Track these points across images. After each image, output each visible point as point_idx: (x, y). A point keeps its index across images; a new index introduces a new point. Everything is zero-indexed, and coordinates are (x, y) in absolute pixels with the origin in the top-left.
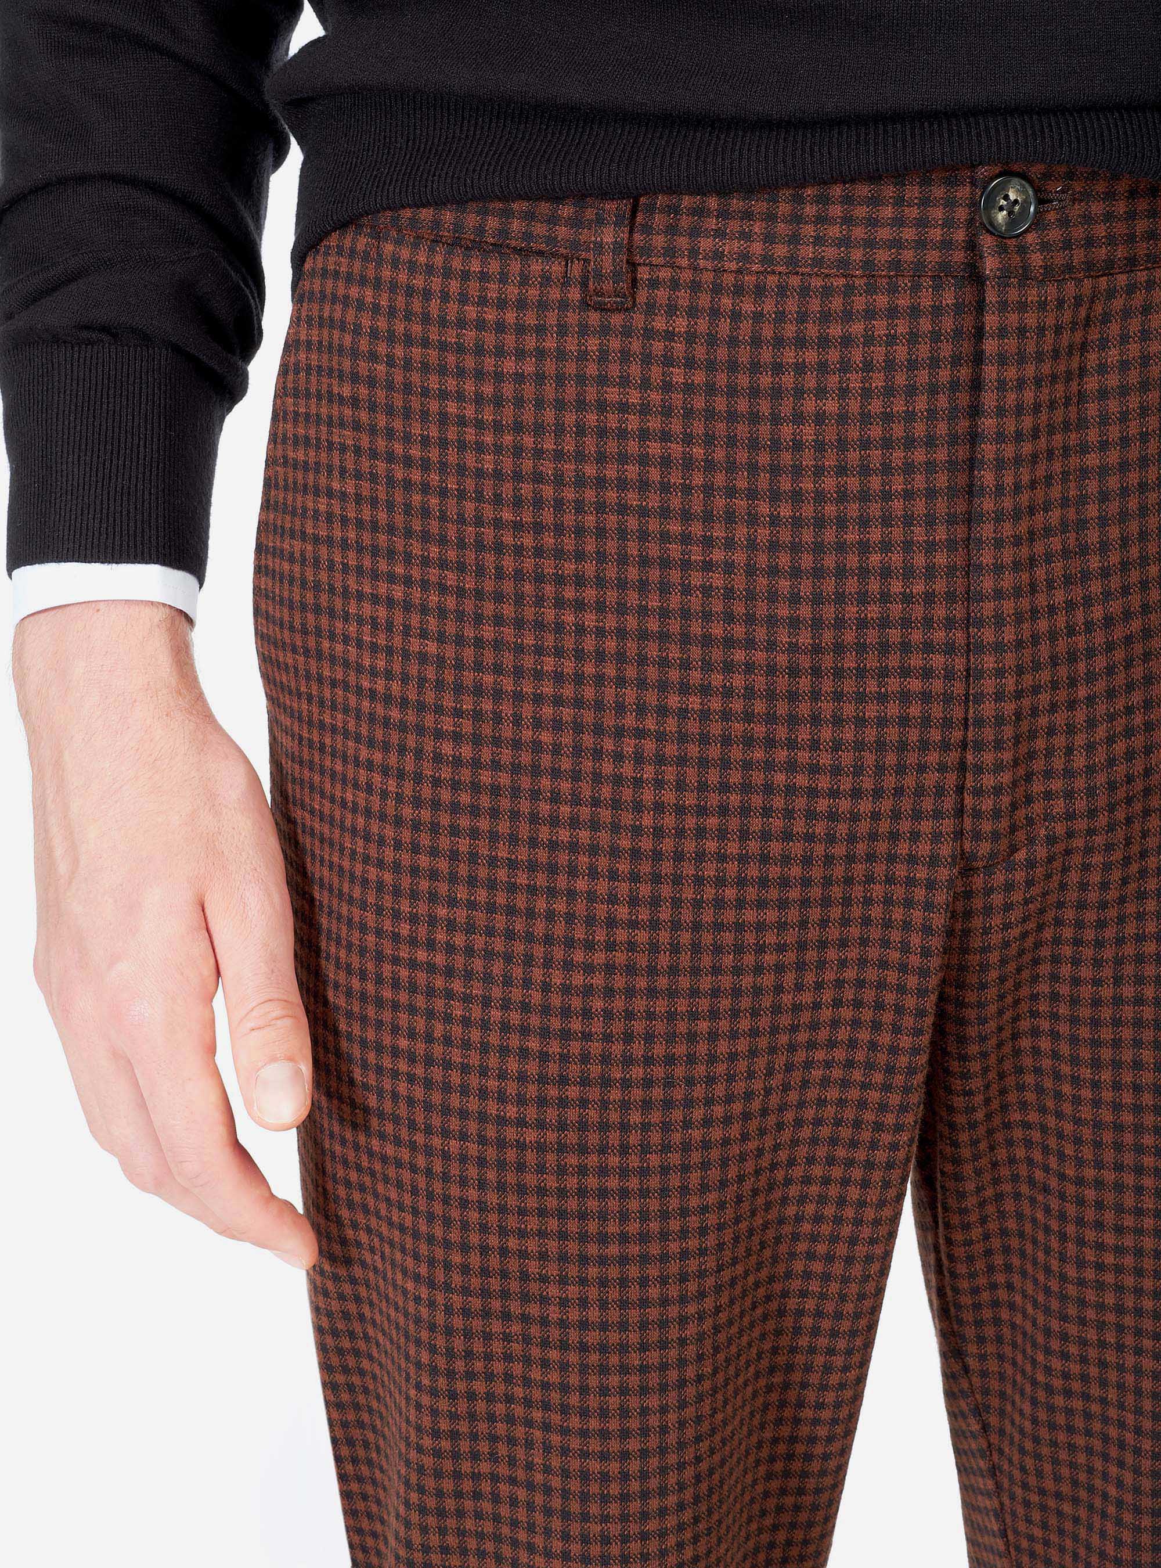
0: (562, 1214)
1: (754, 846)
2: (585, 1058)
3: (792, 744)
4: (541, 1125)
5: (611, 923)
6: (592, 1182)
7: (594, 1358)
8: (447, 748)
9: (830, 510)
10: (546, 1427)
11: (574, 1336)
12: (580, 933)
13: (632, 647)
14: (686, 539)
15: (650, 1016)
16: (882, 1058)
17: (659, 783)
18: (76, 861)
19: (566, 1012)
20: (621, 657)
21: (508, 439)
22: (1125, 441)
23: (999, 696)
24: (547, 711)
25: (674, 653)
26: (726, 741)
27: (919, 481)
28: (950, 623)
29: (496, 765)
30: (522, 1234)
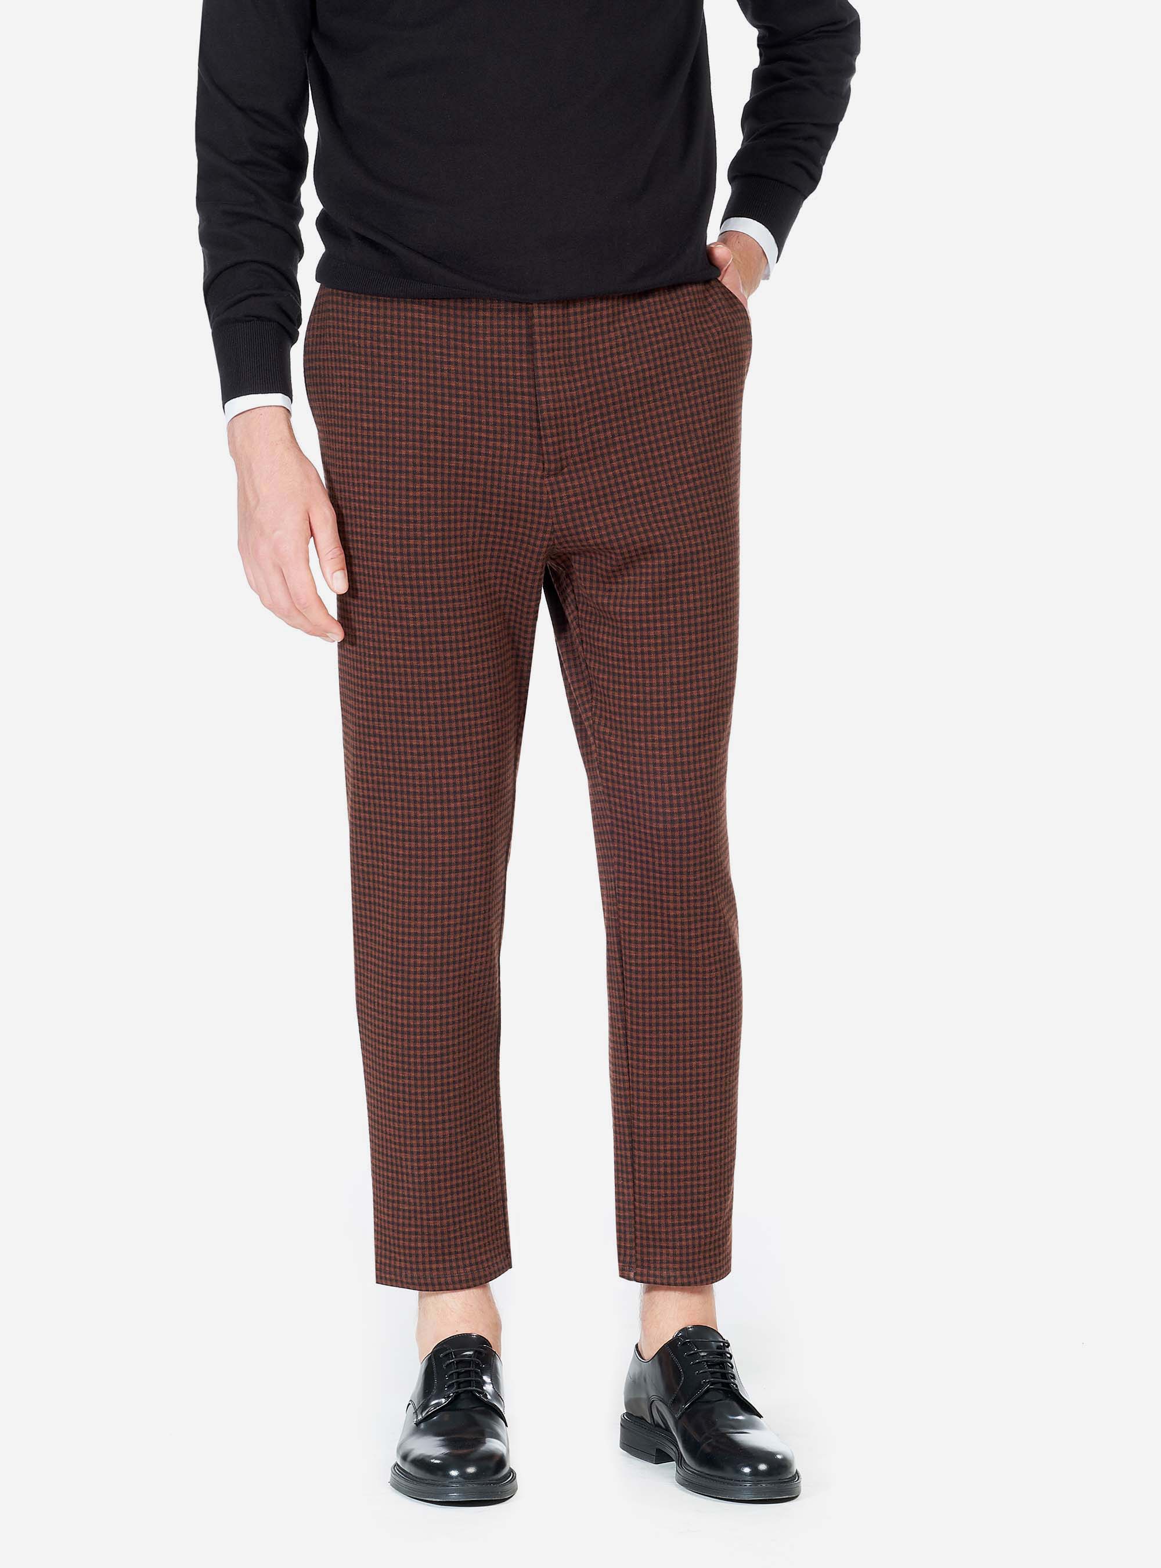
0: (411, 587)
1: (468, 457)
2: (415, 530)
3: (480, 423)
4: (402, 554)
5: (422, 481)
6: (421, 574)
7: (427, 639)
8: (365, 425)
9: (488, 347)
10: (412, 667)
11: (419, 631)
12: (411, 486)
13: (424, 388)
14: (442, 354)
15: (436, 514)
16: (513, 536)
17: (436, 434)
18: (258, 501)
19: (408, 513)
20: (421, 392)
21: (382, 320)
22: (583, 329)
23: (548, 410)
24: (397, 410)
25: (439, 391)
26: (458, 420)
27: (517, 340)
28: (529, 386)
29: (381, 430)
30: (398, 595)
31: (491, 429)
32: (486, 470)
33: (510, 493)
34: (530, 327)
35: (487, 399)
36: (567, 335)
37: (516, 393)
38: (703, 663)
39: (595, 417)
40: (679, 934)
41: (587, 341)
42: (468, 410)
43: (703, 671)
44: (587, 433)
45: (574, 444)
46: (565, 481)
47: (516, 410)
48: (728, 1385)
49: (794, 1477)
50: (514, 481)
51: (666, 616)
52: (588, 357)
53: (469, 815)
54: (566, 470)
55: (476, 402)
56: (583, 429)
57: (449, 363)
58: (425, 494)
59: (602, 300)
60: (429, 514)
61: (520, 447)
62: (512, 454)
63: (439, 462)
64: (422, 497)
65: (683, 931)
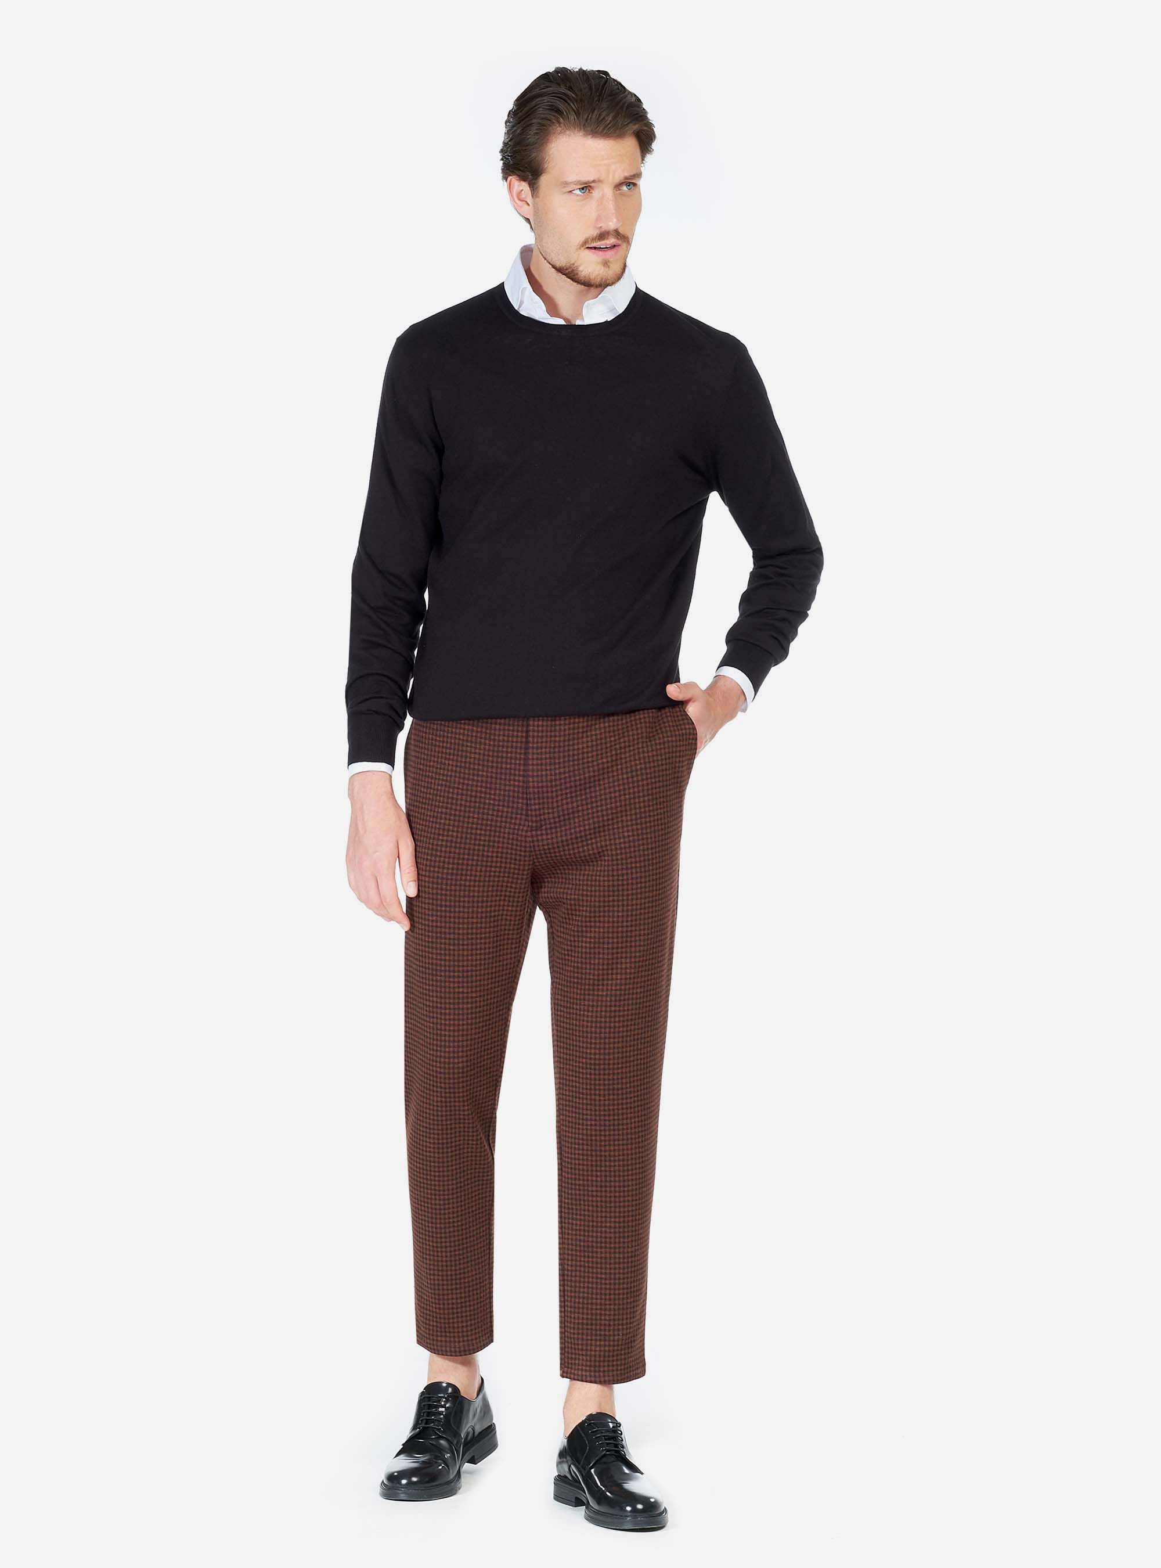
3: (490, 794)
23: (534, 787)
28: (523, 770)
31: (497, 798)
32: (491, 825)
33: (505, 841)
34: (527, 731)
35: (496, 778)
36: (553, 739)
37: (515, 775)
38: (622, 958)
39: (566, 794)
40: (594, 1138)
41: (566, 743)
42: (484, 785)
43: (622, 963)
44: (560, 804)
45: (550, 811)
46: (542, 835)
47: (514, 786)
48: (618, 1452)
49: (663, 1512)
50: (509, 833)
51: (598, 924)
52: (566, 754)
53: (458, 1057)
54: (544, 827)
55: (489, 780)
56: (557, 801)
57: (475, 753)
58: (450, 838)
59: (579, 716)
60: (450, 852)
61: (514, 811)
62: (509, 815)
63: (461, 819)
64: (447, 841)
65: (596, 1135)
